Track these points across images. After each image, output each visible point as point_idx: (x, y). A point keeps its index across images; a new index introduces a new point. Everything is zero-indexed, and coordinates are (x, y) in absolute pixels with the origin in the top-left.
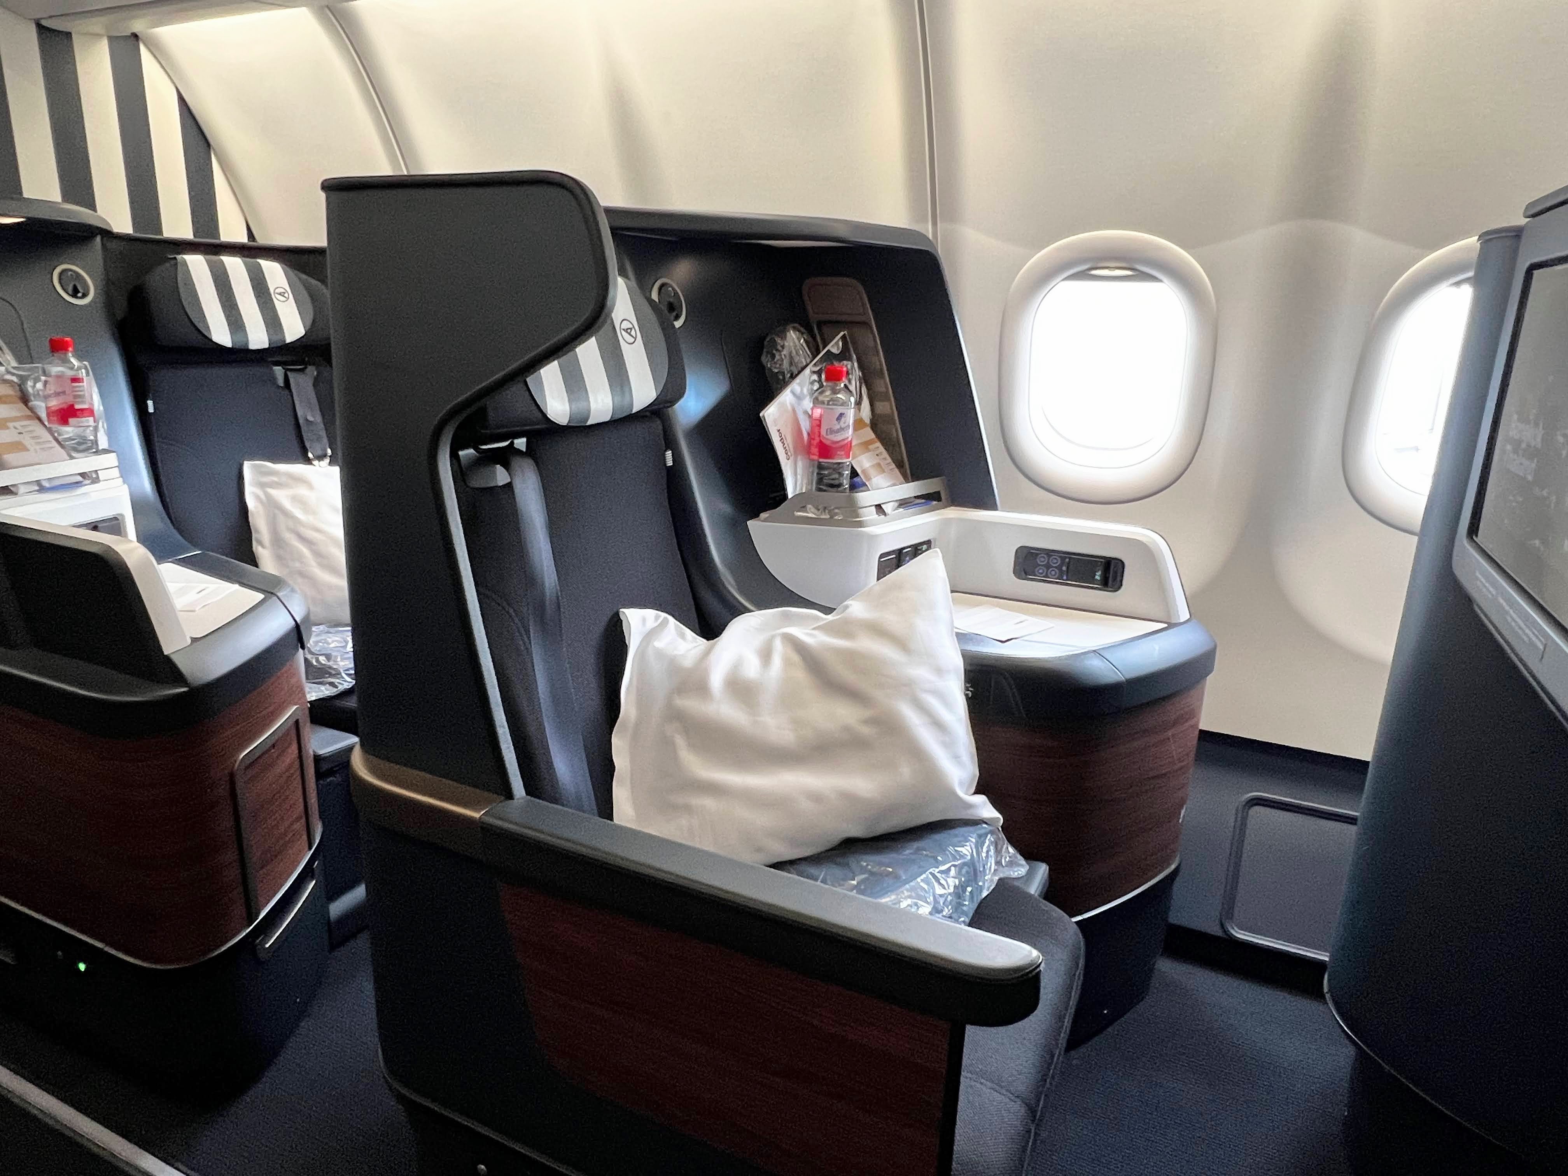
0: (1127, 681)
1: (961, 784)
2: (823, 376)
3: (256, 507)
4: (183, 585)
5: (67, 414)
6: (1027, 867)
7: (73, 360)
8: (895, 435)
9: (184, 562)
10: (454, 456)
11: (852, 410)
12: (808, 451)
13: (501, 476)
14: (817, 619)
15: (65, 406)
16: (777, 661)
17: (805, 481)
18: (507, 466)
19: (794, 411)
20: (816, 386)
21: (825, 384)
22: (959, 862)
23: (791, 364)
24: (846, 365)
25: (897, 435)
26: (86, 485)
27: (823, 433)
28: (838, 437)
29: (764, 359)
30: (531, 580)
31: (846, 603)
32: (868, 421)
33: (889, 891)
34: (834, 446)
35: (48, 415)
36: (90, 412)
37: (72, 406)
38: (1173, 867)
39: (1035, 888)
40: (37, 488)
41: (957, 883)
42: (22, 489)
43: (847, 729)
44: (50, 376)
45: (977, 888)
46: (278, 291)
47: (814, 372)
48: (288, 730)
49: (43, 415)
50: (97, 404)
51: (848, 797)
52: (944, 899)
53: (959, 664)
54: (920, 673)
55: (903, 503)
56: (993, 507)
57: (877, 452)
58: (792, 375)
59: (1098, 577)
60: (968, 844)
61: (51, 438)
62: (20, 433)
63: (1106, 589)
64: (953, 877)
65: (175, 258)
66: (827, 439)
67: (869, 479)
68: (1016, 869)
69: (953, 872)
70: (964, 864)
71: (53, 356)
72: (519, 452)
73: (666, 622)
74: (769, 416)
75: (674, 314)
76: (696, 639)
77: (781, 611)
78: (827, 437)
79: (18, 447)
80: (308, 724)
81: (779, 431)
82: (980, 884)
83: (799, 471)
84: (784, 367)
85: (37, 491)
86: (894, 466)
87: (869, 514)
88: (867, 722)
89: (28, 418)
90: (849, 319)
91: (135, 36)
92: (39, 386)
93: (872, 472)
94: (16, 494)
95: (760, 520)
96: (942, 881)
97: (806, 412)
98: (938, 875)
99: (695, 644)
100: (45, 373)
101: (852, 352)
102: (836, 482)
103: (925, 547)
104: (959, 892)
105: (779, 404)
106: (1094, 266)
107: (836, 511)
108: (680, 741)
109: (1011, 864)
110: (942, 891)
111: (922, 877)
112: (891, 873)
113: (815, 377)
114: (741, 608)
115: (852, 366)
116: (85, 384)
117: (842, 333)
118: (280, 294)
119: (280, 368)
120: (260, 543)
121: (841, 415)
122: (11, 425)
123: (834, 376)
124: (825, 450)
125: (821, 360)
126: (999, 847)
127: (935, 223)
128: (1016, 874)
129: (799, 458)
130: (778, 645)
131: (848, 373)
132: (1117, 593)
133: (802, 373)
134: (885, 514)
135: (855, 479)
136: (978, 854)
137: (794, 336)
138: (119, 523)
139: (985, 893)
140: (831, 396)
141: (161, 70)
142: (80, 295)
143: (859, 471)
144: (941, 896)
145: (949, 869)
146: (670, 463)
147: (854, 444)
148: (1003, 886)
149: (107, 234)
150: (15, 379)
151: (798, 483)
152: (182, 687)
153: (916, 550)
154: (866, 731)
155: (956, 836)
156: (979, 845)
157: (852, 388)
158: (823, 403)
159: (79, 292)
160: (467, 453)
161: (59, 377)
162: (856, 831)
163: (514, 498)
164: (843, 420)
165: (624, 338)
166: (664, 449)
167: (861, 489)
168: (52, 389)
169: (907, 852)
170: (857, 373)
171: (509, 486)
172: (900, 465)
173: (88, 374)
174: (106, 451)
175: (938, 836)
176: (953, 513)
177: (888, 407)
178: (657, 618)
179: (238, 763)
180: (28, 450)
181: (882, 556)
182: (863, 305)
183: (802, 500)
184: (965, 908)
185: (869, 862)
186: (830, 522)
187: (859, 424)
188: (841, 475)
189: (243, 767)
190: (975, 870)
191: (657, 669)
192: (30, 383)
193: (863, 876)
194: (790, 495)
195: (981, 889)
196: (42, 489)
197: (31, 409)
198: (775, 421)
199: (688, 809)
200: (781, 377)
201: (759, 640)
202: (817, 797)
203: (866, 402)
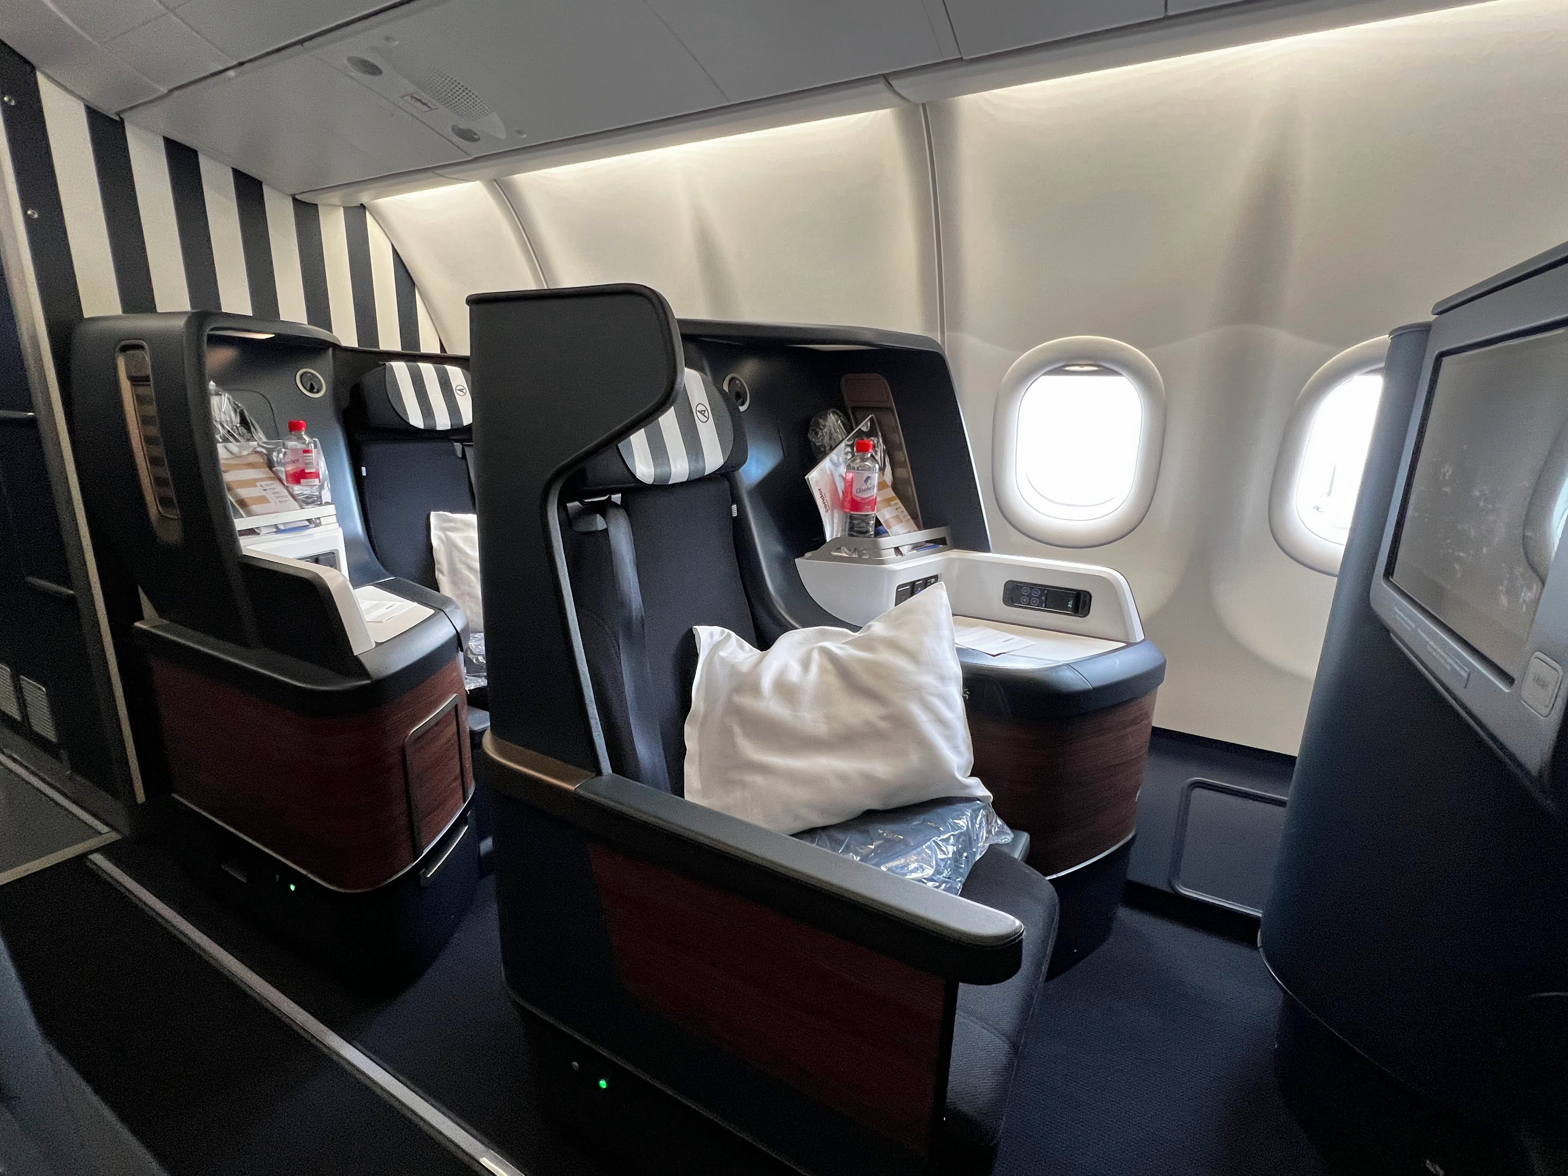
0: (1093, 688)
1: (959, 768)
2: (855, 449)
3: (438, 545)
4: (378, 602)
5: (299, 476)
6: (1012, 836)
7: (305, 437)
8: (911, 494)
9: (381, 585)
10: (562, 506)
11: (877, 475)
12: (842, 506)
13: (600, 523)
14: (848, 635)
15: (299, 470)
16: (814, 669)
17: (840, 529)
18: (604, 516)
19: (832, 475)
20: (849, 456)
21: (856, 454)
22: (957, 832)
23: (830, 439)
24: (873, 440)
25: (913, 494)
26: (310, 528)
27: (854, 492)
28: (865, 495)
29: (810, 436)
30: (621, 603)
31: (869, 624)
32: (890, 484)
33: (900, 856)
34: (863, 501)
35: (287, 477)
36: (316, 475)
37: (303, 470)
38: (1130, 836)
39: (1018, 854)
40: (275, 530)
41: (955, 850)
42: (264, 531)
43: (868, 723)
44: (287, 448)
45: (971, 854)
46: (459, 388)
47: (848, 445)
48: (449, 713)
49: (283, 477)
50: (322, 467)
51: (867, 777)
52: (944, 863)
53: (958, 672)
54: (927, 679)
55: (916, 547)
56: (985, 548)
57: (897, 507)
58: (831, 447)
59: (1070, 606)
60: (964, 817)
61: (287, 493)
62: (265, 490)
63: (1077, 614)
64: (952, 845)
65: (385, 364)
66: (857, 496)
67: (890, 527)
68: (1003, 837)
69: (952, 840)
70: (961, 834)
71: (291, 434)
72: (615, 505)
73: (729, 635)
74: (812, 479)
75: (741, 400)
76: (752, 649)
77: (817, 629)
78: (858, 495)
79: (263, 500)
80: (466, 707)
81: (819, 490)
82: (974, 850)
83: (836, 521)
84: (825, 441)
85: (275, 532)
86: (909, 517)
87: (890, 555)
88: (884, 718)
89: (271, 479)
90: (876, 405)
91: (363, 206)
92: (281, 455)
93: (892, 522)
94: (258, 534)
95: (804, 558)
96: (944, 849)
97: (841, 476)
98: (939, 843)
99: (752, 654)
100: (284, 446)
101: (878, 430)
102: (864, 530)
103: (933, 580)
104: (958, 854)
105: (820, 469)
106: (1068, 363)
107: (864, 552)
108: (737, 730)
109: (1000, 833)
110: (943, 856)
111: (926, 845)
112: (901, 840)
113: (849, 449)
114: (789, 626)
115: (878, 441)
116: (313, 454)
117: (871, 416)
118: (460, 390)
119: (459, 444)
120: (441, 572)
121: (868, 478)
122: (258, 484)
123: (863, 448)
124: (856, 505)
125: (854, 437)
126: (990, 819)
127: (943, 332)
128: (1003, 841)
129: (836, 511)
130: (816, 655)
131: (874, 446)
132: (1086, 617)
133: (839, 446)
134: (901, 554)
135: (880, 528)
136: (973, 825)
137: (833, 418)
138: (335, 556)
139: (978, 857)
140: (860, 464)
141: (381, 230)
142: (315, 390)
143: (882, 521)
144: (942, 860)
145: (949, 838)
146: (735, 514)
147: (878, 500)
148: (993, 851)
149: (336, 347)
150: (265, 451)
151: (835, 530)
152: (367, 680)
153: (926, 583)
154: (883, 725)
155: (955, 811)
156: (973, 818)
157: (878, 458)
158: (854, 469)
159: (314, 388)
160: (573, 505)
161: (294, 450)
162: (875, 804)
163: (609, 541)
164: (869, 481)
165: (699, 418)
166: (731, 503)
167: (883, 535)
168: (289, 457)
169: (917, 823)
170: (882, 446)
171: (606, 531)
172: (914, 518)
173: (316, 447)
174: (327, 503)
175: (940, 811)
176: (955, 554)
177: (905, 473)
178: (723, 633)
179: (408, 737)
180: (270, 502)
181: (899, 587)
182: (887, 392)
183: (838, 543)
184: (961, 870)
185: (884, 831)
186: (859, 560)
187: (882, 485)
188: (868, 524)
189: (412, 739)
190: (970, 838)
191: (721, 673)
192: (275, 454)
193: (880, 842)
194: (828, 539)
195: (975, 854)
196: (279, 531)
197: (275, 473)
198: (817, 482)
199: (743, 785)
200: (823, 449)
201: (801, 652)
202: (843, 777)
203: (888, 469)
